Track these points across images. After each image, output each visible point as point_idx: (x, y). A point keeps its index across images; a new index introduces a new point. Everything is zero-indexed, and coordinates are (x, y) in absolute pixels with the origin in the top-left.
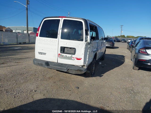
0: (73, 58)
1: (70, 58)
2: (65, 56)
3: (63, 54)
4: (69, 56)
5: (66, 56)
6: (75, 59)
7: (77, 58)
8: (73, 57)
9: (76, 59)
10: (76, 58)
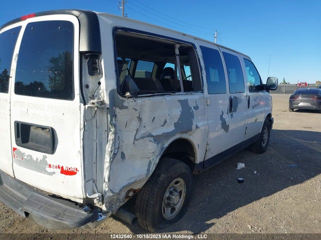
0: (50, 166)
1: (40, 167)
2: (28, 156)
3: (23, 150)
4: (37, 159)
5: (31, 156)
6: (54, 173)
7: (62, 167)
8: (49, 163)
9: (59, 170)
10: (59, 168)
